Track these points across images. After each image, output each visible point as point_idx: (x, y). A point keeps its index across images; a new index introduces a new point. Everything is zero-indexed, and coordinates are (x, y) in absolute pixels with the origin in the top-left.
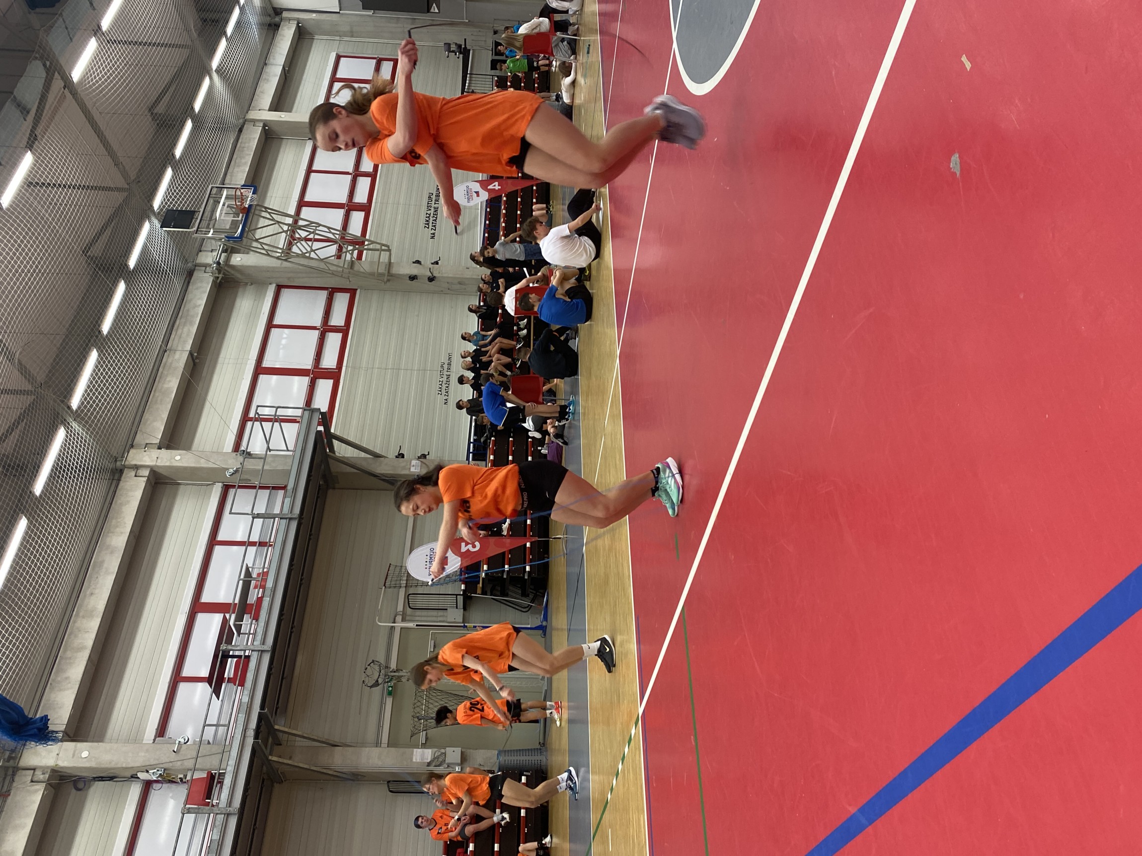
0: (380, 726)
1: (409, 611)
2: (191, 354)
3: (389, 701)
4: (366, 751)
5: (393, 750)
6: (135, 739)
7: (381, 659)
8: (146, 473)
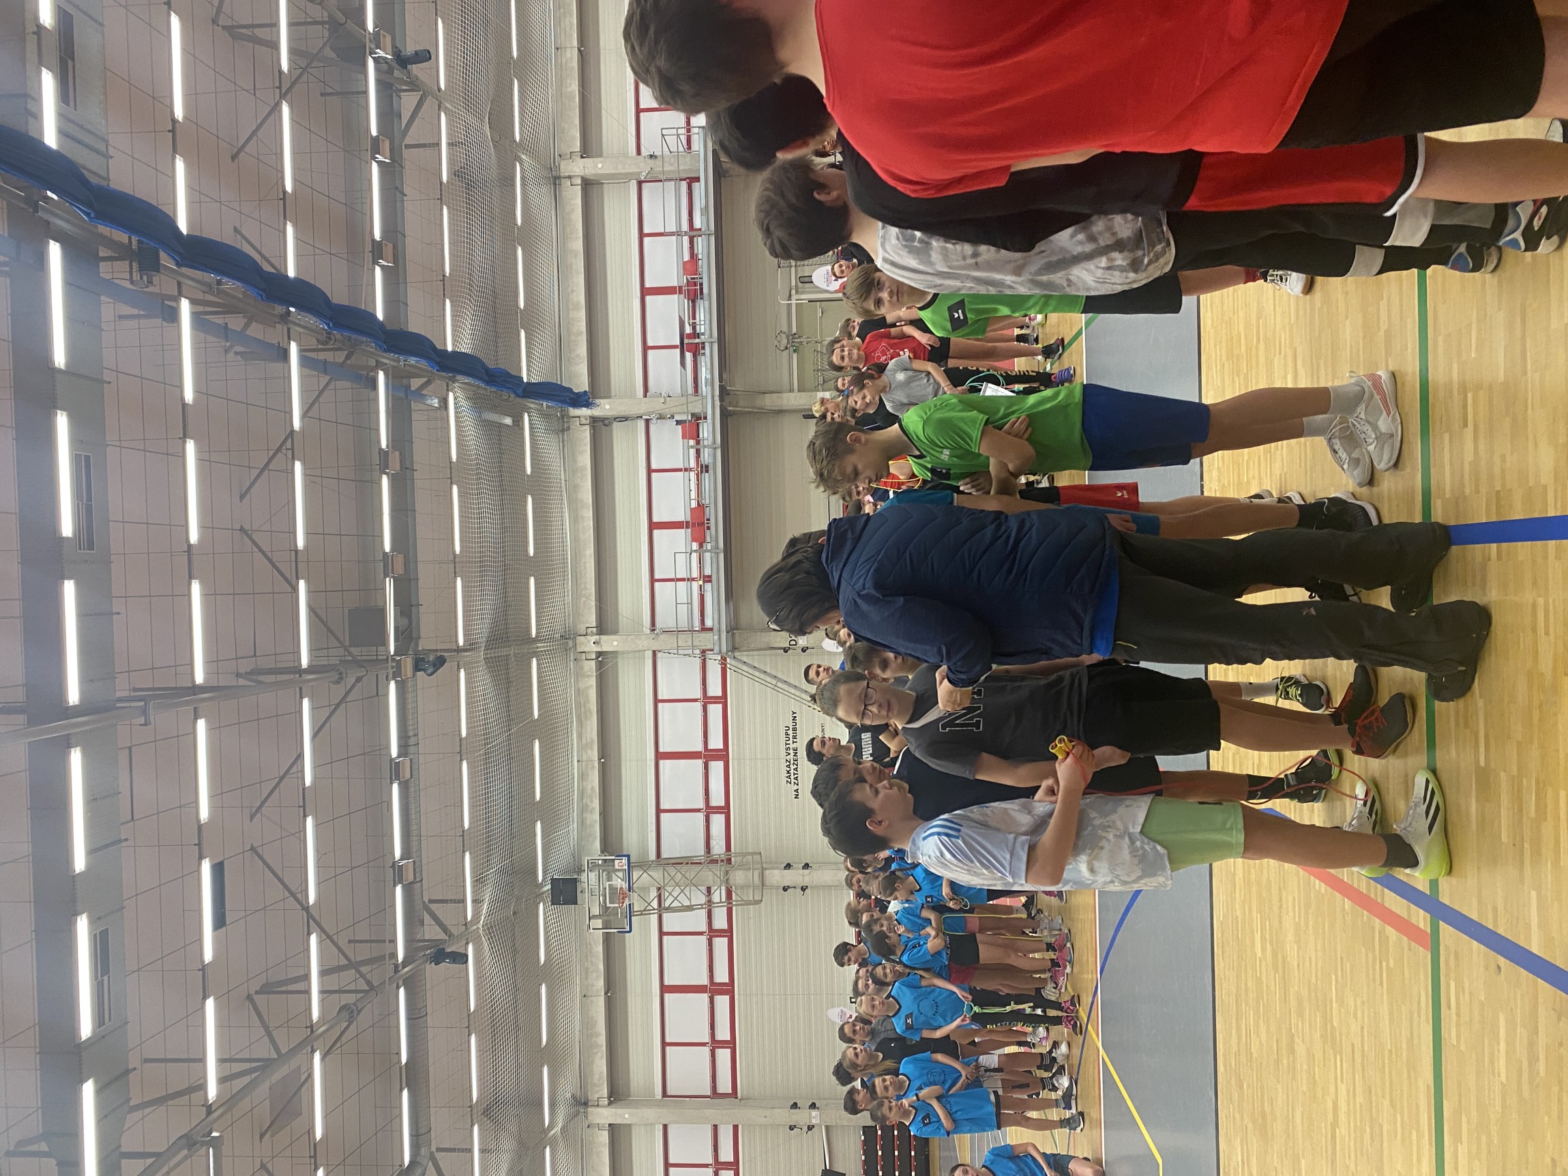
0: (791, 374)
1: (800, 285)
2: (579, 50)
3: (795, 356)
4: (786, 395)
5: (803, 394)
6: (632, 395)
7: (785, 329)
8: (579, 181)
